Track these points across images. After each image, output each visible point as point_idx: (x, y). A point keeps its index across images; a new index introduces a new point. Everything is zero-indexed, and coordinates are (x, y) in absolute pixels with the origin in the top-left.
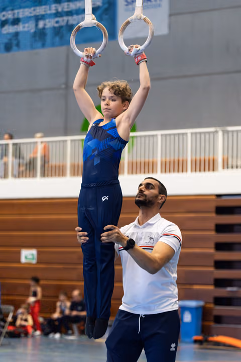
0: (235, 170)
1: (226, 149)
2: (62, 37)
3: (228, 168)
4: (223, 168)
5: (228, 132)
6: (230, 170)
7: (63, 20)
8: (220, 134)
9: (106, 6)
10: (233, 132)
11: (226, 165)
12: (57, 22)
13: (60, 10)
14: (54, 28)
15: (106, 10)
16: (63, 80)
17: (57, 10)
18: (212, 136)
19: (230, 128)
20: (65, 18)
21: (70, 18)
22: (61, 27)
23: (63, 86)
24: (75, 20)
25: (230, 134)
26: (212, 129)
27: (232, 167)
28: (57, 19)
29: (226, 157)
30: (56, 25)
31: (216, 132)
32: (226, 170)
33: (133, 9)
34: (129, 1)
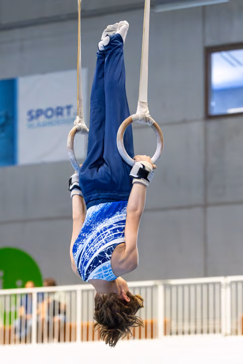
0: (180, 336)
1: (168, 308)
3: (171, 334)
4: (165, 334)
5: (171, 286)
6: (174, 337)
8: (161, 289)
10: (177, 286)
11: (168, 331)
18: (149, 291)
19: (174, 282)
25: (174, 290)
26: (150, 283)
27: (177, 333)
29: (168, 319)
31: (155, 286)
32: (168, 337)
33: (39, 125)
34: (34, 114)
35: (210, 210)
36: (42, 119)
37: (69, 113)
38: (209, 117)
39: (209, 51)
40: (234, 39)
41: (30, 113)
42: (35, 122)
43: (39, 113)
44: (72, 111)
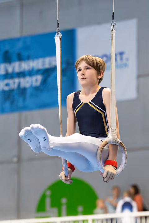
2: (12, 103)
7: (14, 83)
12: (7, 85)
13: (10, 70)
14: (4, 92)
16: (15, 152)
17: (7, 71)
20: (17, 80)
21: (22, 80)
22: (11, 91)
23: (15, 160)
24: (28, 82)
28: (6, 81)
30: (6, 89)
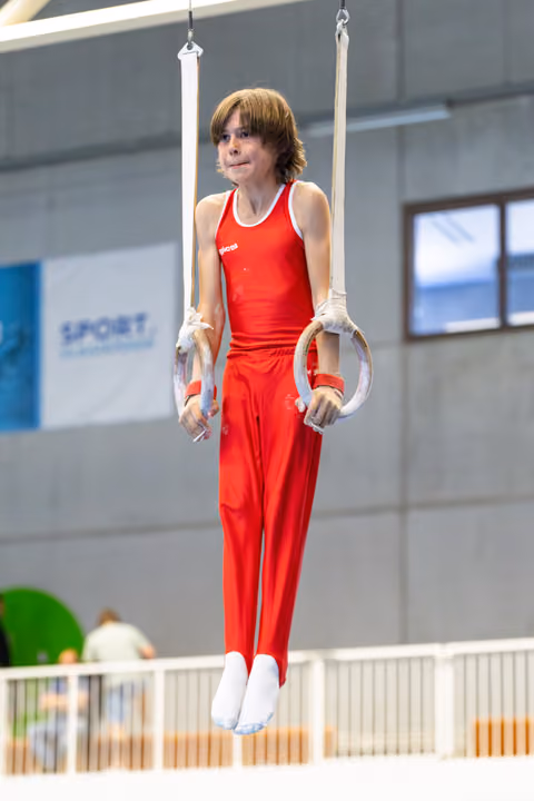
0: (356, 760)
3: (338, 754)
4: (327, 755)
5: (337, 664)
6: (345, 762)
8: (318, 668)
9: (12, 343)
10: (350, 663)
11: (331, 750)
15: (13, 354)
18: (295, 672)
19: (344, 654)
25: (344, 671)
26: (297, 657)
27: (349, 754)
31: (307, 664)
32: (333, 761)
33: (83, 352)
34: (73, 330)
35: (414, 515)
36: (89, 340)
37: (141, 329)
38: (411, 338)
39: (412, 211)
40: (461, 189)
41: (66, 328)
42: (75, 346)
43: (84, 328)
44: (148, 325)
